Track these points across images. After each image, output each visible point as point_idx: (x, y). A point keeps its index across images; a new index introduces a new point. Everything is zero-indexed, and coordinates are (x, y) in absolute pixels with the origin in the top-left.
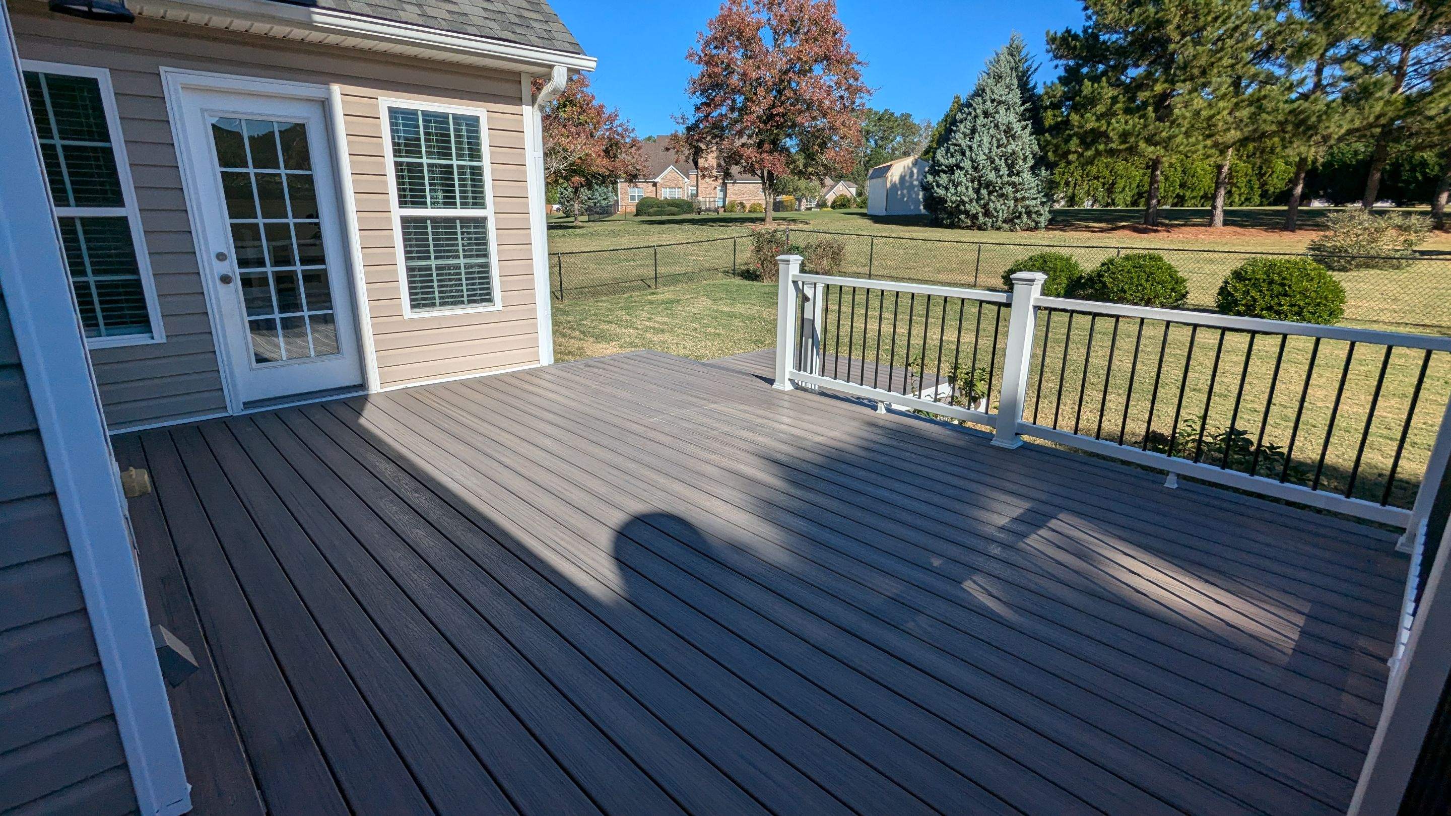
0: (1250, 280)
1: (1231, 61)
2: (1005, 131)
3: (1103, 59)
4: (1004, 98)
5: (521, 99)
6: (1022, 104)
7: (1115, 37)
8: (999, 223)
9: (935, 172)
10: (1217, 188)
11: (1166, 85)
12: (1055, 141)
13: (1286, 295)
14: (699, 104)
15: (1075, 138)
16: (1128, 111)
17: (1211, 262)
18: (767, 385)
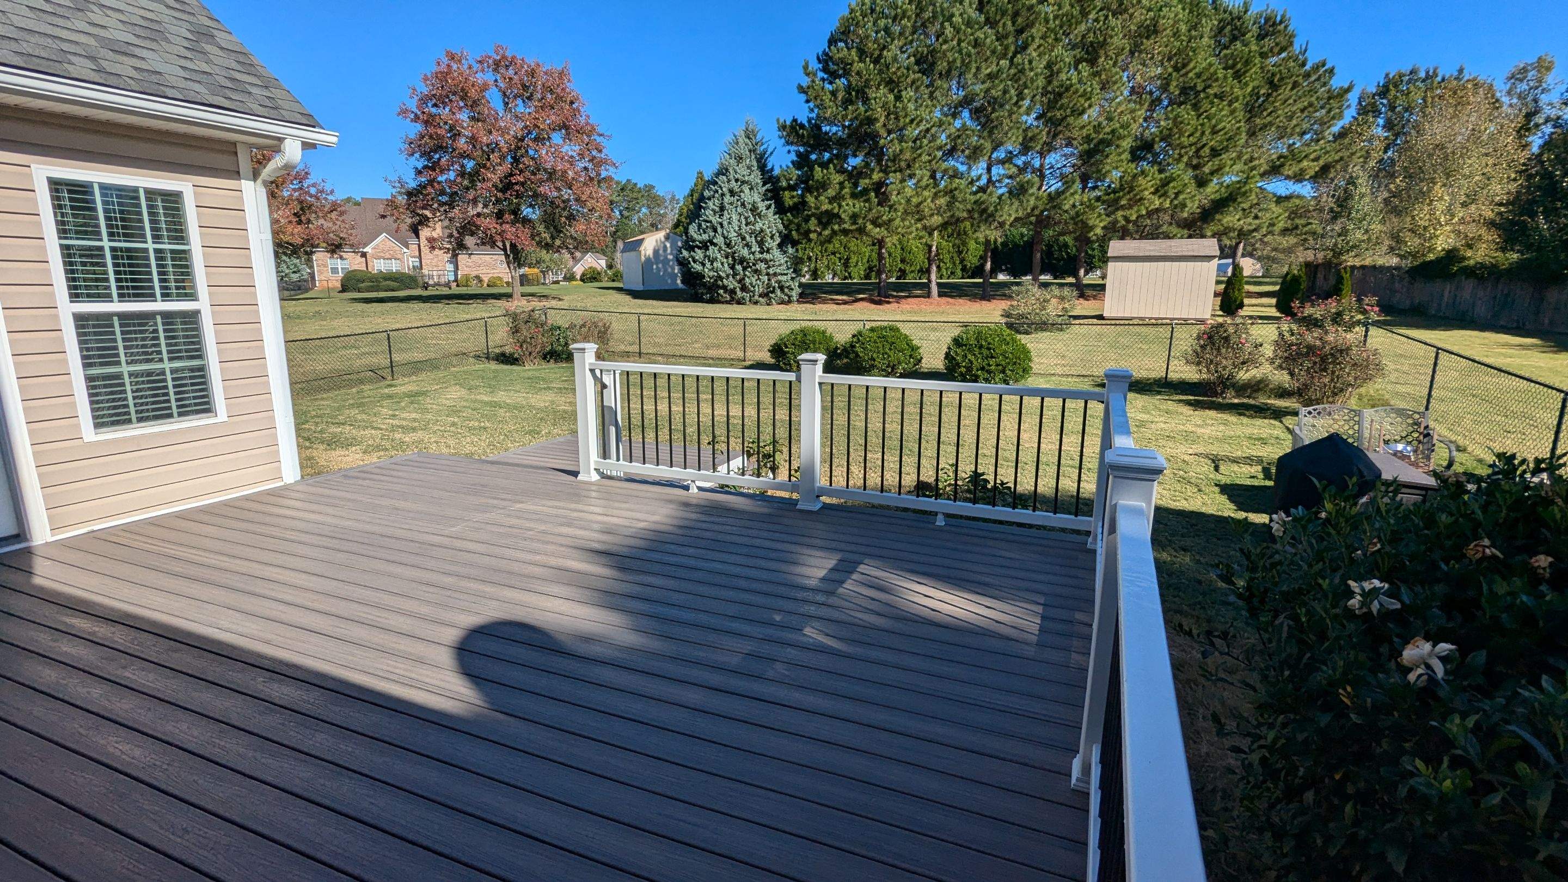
0: (966, 345)
1: (927, 158)
2: (751, 210)
3: (827, 148)
4: (746, 178)
5: (238, 173)
6: (764, 185)
7: (834, 129)
8: (756, 297)
9: (691, 249)
10: (930, 265)
11: (881, 175)
12: (796, 221)
13: (992, 357)
14: (420, 168)
15: (813, 219)
16: (854, 196)
17: (935, 330)
18: (572, 478)
